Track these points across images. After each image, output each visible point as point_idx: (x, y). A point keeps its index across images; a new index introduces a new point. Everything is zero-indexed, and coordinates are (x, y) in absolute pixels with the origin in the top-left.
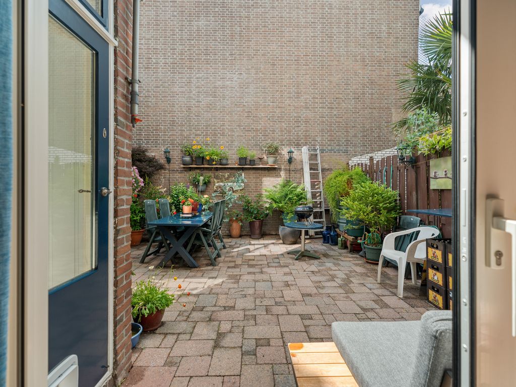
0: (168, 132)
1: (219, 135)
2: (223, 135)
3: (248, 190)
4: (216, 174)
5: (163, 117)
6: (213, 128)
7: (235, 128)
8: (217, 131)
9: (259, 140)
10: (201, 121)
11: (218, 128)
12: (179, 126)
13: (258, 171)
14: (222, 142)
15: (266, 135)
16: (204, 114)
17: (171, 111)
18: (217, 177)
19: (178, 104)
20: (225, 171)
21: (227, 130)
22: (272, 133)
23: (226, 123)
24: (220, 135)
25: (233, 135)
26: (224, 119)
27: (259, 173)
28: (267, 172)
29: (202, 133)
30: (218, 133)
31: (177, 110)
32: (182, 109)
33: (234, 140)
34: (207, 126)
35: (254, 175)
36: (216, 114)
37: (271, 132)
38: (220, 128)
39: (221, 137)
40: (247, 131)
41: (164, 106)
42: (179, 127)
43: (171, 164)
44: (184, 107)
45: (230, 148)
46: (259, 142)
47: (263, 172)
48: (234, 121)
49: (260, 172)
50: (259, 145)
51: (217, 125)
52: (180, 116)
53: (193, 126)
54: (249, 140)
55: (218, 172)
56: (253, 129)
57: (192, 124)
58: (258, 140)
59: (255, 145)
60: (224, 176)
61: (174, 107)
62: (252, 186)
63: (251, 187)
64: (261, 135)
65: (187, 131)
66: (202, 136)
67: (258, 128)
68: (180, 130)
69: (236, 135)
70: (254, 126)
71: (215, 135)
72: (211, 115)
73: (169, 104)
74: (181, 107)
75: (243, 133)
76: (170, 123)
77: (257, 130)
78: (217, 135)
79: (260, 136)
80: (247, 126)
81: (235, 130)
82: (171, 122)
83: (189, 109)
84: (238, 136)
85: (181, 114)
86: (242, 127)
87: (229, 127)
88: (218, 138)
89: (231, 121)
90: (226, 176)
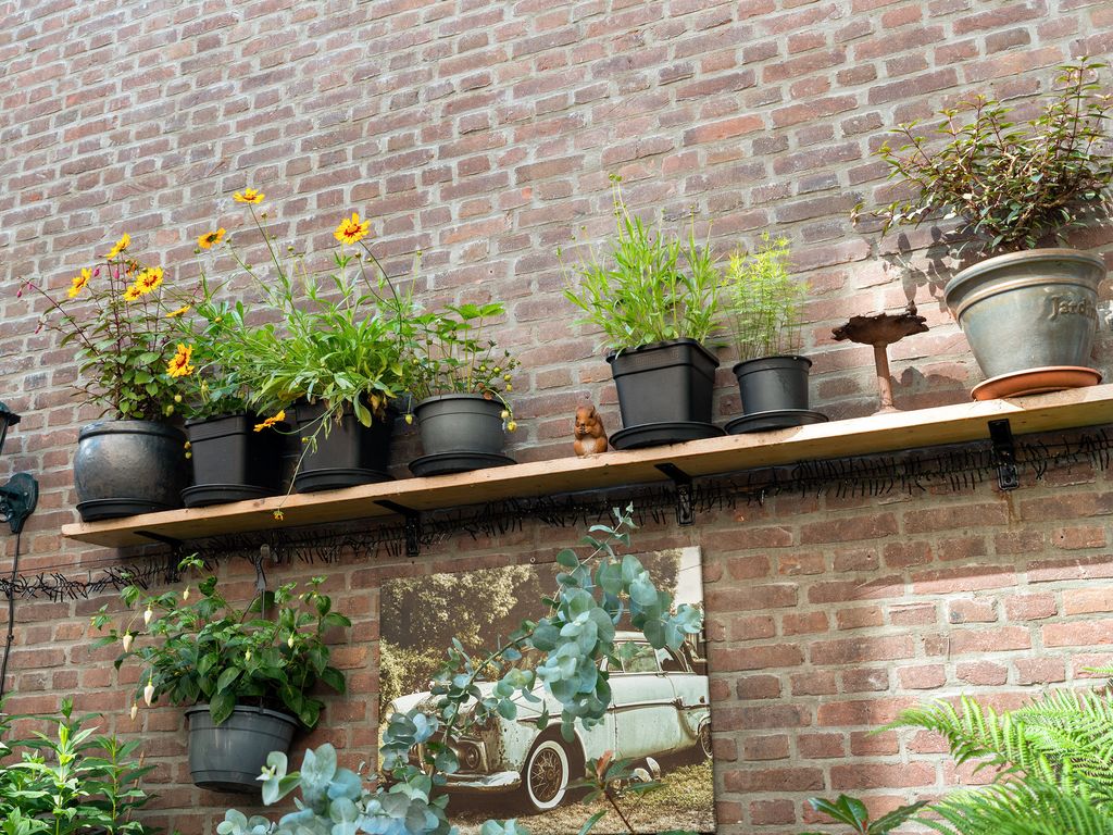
0: (44, 266)
1: (434, 193)
2: (474, 180)
3: (758, 751)
4: (402, 586)
5: (23, 158)
6: (383, 141)
7: (584, 98)
8: (419, 158)
9: (852, 154)
10: (288, 112)
11: (430, 135)
12: (124, 193)
13: (875, 508)
14: (456, 253)
15: (930, 85)
16: (313, 50)
17: (84, 97)
18: (403, 627)
19: (134, 30)
20: (493, 548)
21: (508, 133)
22: (996, 45)
23: (492, 71)
24: (448, 194)
25: (565, 166)
26: (482, 41)
27: (886, 527)
28: (984, 497)
29: (294, 208)
30: (429, 178)
31: (117, 81)
32: (153, 59)
33: (581, 211)
34: (331, 142)
35: (828, 554)
36: (411, 21)
37: (978, 39)
38: (445, 130)
39: (455, 207)
40: (708, 89)
41: (39, 77)
42: (125, 206)
43: (32, 536)
44: (172, 37)
45: (538, 296)
46: (842, 172)
47: (938, 507)
48: (569, 38)
49: (898, 507)
50: (857, 202)
51: (418, 109)
52: (140, 117)
53: (222, 166)
54: (739, 174)
55: (423, 562)
56: (767, 53)
57: (217, 159)
58: (835, 157)
59: (805, 213)
60: (478, 602)
61: (104, 59)
62: (814, 708)
63: (796, 717)
64: (861, 92)
65: (177, 218)
66: (292, 238)
67: (827, 29)
68: (127, 228)
69: (591, 159)
70: (777, 27)
71: (403, 197)
72: (365, 46)
73: (75, 50)
74: (147, 45)
75: (666, 122)
76: (63, 190)
77: (812, 57)
78: (416, 202)
79: (847, 105)
80: (701, 45)
81: (587, 113)
82: (74, 180)
83: (203, 46)
84: (613, 161)
85: (145, 96)
86: (652, 73)
87: (530, 102)
88: (430, 219)
89: (542, 44)
90: (504, 601)
